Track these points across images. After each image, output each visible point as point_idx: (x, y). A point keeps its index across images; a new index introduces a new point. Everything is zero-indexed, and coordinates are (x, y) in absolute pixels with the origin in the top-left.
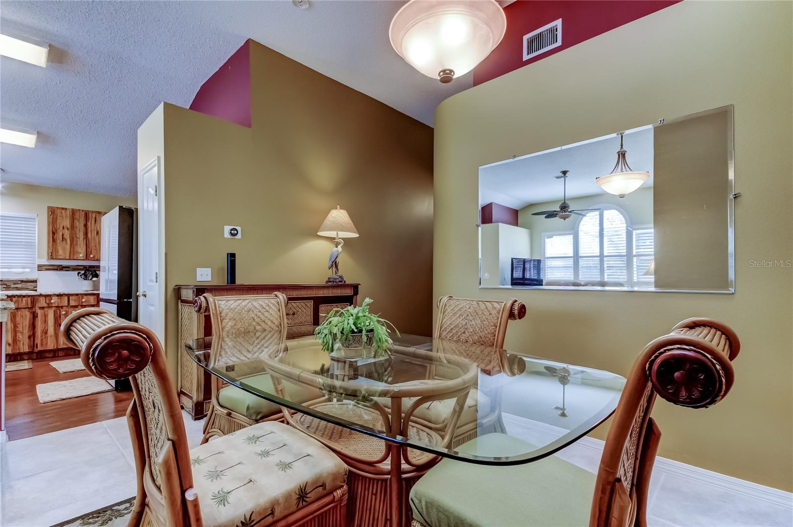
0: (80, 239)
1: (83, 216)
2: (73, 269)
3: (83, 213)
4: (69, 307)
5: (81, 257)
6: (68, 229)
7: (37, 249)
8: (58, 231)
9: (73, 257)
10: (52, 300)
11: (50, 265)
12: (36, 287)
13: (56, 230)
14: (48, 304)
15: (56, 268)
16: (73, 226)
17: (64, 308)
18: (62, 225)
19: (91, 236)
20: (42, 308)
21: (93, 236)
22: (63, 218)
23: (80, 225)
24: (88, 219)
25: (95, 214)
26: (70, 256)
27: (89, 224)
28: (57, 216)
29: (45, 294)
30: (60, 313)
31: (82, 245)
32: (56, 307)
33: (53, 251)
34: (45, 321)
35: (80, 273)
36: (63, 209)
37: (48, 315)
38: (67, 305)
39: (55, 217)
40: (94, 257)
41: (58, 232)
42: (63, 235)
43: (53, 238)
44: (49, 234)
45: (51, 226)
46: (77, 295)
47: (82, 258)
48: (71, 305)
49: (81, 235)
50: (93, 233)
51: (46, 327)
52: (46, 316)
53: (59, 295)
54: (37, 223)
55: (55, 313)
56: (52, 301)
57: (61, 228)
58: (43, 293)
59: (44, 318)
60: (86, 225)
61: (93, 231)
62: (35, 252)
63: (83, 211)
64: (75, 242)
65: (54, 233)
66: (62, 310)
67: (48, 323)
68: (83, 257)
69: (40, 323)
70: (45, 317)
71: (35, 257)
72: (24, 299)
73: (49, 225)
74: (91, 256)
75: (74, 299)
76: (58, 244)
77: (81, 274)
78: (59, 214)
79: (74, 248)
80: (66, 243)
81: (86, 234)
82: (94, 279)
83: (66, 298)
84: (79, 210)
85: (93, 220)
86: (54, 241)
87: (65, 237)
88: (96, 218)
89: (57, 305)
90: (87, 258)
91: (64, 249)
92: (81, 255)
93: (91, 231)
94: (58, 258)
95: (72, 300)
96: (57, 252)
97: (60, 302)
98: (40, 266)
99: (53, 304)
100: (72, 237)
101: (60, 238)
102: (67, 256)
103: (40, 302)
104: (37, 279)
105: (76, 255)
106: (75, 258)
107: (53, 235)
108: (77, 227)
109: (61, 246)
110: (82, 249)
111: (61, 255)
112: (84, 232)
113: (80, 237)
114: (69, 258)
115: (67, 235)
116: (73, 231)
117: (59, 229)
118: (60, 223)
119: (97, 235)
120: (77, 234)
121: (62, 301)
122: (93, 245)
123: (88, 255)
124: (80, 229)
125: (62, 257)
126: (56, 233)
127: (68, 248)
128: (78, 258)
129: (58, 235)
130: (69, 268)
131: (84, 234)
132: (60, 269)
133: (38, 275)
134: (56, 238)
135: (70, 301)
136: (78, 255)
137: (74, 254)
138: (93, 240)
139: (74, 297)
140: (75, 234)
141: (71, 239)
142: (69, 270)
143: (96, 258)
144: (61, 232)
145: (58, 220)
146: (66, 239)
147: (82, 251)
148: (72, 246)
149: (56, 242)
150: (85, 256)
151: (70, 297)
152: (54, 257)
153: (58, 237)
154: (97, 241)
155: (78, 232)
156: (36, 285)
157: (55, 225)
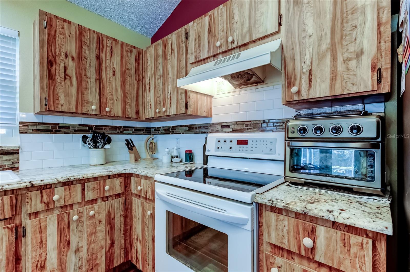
0: (91, 80)
1: (95, 40)
2: (75, 131)
3: (95, 36)
4: (83, 202)
5: (93, 110)
6: (73, 59)
7: (18, 95)
8: (57, 59)
9: (82, 110)
10: (53, 195)
11: (41, 124)
12: (18, 163)
13: (55, 58)
14: (47, 204)
16: (80, 57)
17: (76, 207)
18: (63, 50)
19: (106, 78)
20: (36, 214)
21: (108, 76)
22: (65, 38)
23: (90, 55)
24: (101, 47)
25: (110, 41)
26: (77, 108)
27: (103, 56)
28: (56, 31)
29: (42, 183)
30: (68, 218)
31: (94, 90)
32: (62, 207)
33: (49, 96)
34: (41, 241)
36: (65, 21)
37: (46, 227)
38: (79, 200)
39: (52, 33)
40: (110, 112)
41: (58, 61)
42: (65, 69)
43: (49, 71)
44: (41, 63)
45: (45, 49)
46: (96, 179)
47: (94, 113)
48: (87, 199)
49: (92, 73)
50: (108, 72)
51: (44, 254)
52: (41, 230)
53: (68, 184)
54: (18, 49)
55: (60, 219)
56: (56, 197)
57: (63, 55)
58: (37, 182)
59: (38, 235)
60: (98, 58)
61: (108, 69)
62: (14, 99)
63: (94, 32)
64: (84, 83)
65: (51, 63)
66: (71, 211)
67: (46, 244)
68: (96, 110)
69: (30, 247)
70: (41, 232)
71: (15, 109)
73: (42, 47)
74: (107, 109)
75: (92, 186)
76: (58, 85)
77: (90, 139)
78: (59, 29)
79: (83, 93)
80: (71, 84)
81: (99, 72)
82: (106, 147)
83: (79, 187)
84: (89, 30)
85: (109, 49)
86: (51, 77)
87: (69, 72)
88: (112, 47)
89: (62, 203)
90: (101, 114)
91: (68, 95)
92: (94, 107)
93: (106, 68)
94: (57, 112)
95: (88, 191)
96: (58, 99)
97: (69, 196)
98: (23, 124)
99: (56, 203)
100: (80, 74)
101: (60, 73)
102: (73, 108)
103: (30, 203)
104: (19, 148)
105: (86, 108)
106: (84, 112)
107: (49, 66)
108: (87, 58)
109: (63, 88)
110: (95, 97)
111: (62, 105)
112: (97, 69)
113: (91, 76)
114: (76, 111)
115: (72, 70)
116: (81, 64)
117: (59, 57)
118: (61, 46)
119: (114, 77)
120: (87, 71)
121: (72, 194)
122: (108, 92)
123: (101, 108)
124: (90, 63)
125: (64, 109)
126: (54, 62)
127: (74, 94)
128: (88, 113)
129: (57, 68)
130: (70, 129)
131: (96, 72)
132: (55, 131)
133: (21, 142)
134: (54, 73)
135: (86, 193)
136: (88, 108)
137: (83, 105)
138: (108, 83)
139: (91, 184)
140: (83, 69)
141: (78, 77)
142: (70, 132)
143: (112, 114)
144: (62, 63)
145: (57, 39)
146: (70, 77)
147: (94, 101)
148: (80, 90)
149: (54, 79)
150: (99, 110)
151: (86, 184)
152: (50, 110)
153: (57, 71)
154: (114, 86)
155: (88, 68)
156: (18, 159)
157: (53, 48)
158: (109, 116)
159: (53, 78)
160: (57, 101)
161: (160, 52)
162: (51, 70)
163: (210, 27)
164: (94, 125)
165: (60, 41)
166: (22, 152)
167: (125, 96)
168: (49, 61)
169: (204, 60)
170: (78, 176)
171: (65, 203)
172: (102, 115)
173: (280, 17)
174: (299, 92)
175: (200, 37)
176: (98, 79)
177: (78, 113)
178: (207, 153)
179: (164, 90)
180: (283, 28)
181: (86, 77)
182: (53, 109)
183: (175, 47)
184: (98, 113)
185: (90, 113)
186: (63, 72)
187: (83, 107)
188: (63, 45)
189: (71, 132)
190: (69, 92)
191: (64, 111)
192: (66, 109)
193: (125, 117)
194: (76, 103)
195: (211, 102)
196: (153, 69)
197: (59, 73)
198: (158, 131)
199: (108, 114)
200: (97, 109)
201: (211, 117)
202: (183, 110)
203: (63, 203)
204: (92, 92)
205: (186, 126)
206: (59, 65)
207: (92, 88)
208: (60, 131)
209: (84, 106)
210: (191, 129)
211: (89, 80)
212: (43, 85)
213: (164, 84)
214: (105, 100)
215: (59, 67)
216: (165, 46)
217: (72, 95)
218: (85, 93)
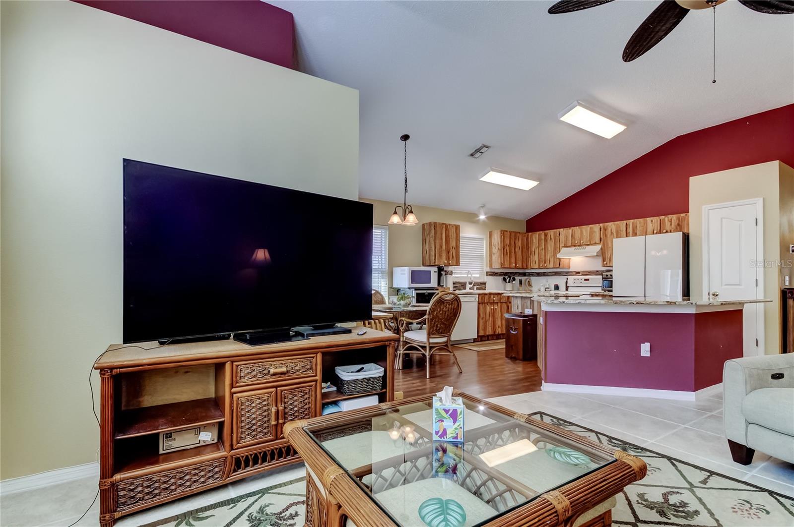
3: (514, 234)
6: (509, 245)
8: (505, 247)
11: (492, 272)
15: (492, 274)
22: (507, 238)
23: (513, 243)
26: (509, 266)
36: (506, 231)
42: (507, 250)
43: (503, 252)
44: (501, 249)
45: (502, 245)
47: (514, 267)
49: (513, 251)
60: (515, 243)
62: (484, 262)
71: (485, 267)
73: (501, 243)
74: (517, 264)
76: (504, 257)
80: (508, 256)
82: (514, 282)
90: (516, 268)
91: (507, 261)
98: (487, 273)
104: (486, 282)
123: (515, 264)
161: (543, 237)
163: (572, 234)
164: (510, 272)
167: (523, 258)
169: (569, 247)
173: (601, 239)
174: (607, 264)
175: (567, 237)
178: (568, 285)
179: (545, 256)
180: (602, 242)
183: (552, 237)
193: (523, 268)
195: (570, 261)
196: (537, 244)
198: (532, 274)
201: (570, 268)
202: (558, 266)
205: (553, 272)
210: (557, 274)
213: (545, 253)
216: (546, 235)
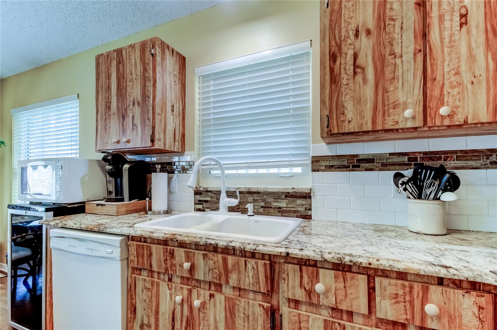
0: (405, 58)
2: (383, 165)
4: (372, 318)
5: (407, 119)
6: (368, 33)
8: (343, 46)
9: (383, 123)
10: (317, 280)
11: (329, 157)
12: (310, 210)
13: (339, 47)
14: (309, 294)
17: (358, 321)
18: (353, 26)
19: (442, 39)
20: (297, 303)
21: (447, 34)
26: (374, 122)
29: (300, 255)
31: (410, 76)
32: (332, 309)
33: (331, 111)
35: (403, 176)
38: (364, 309)
39: (337, 7)
40: (451, 116)
41: (344, 48)
42: (355, 56)
43: (332, 70)
47: (410, 125)
48: (380, 314)
50: (447, 24)
53: (342, 267)
56: (319, 287)
57: (352, 34)
58: (294, 251)
61: (447, 17)
64: (388, 70)
65: (333, 58)
66: (349, 326)
68: (414, 118)
72: (251, 262)
73: (323, 38)
74: (444, 111)
75: (391, 290)
77: (405, 179)
79: (386, 91)
80: (365, 80)
82: (447, 197)
83: (362, 281)
86: (334, 79)
87: (361, 61)
89: (331, 301)
90: (427, 124)
92: (408, 113)
93: (441, 17)
94: (343, 134)
95: (383, 297)
96: (343, 114)
97: (344, 293)
98: (316, 159)
99: (321, 297)
100: (381, 55)
101: (347, 68)
102: (367, 123)
103: (286, 280)
104: (311, 190)
105: (392, 118)
106: (388, 127)
107: (332, 63)
108: (395, 17)
109: (351, 92)
110: (412, 92)
111: (349, 122)
112: (417, 29)
113: (405, 50)
114: (373, 128)
115: (366, 54)
116: (384, 34)
117: (346, 41)
118: (349, 20)
119: (465, 28)
120: (394, 43)
121: (349, 292)
122: (446, 69)
123: (428, 111)
124: (402, 23)
125: (352, 127)
126: (338, 54)
127: (369, 97)
128: (397, 127)
129: (343, 61)
130: (374, 162)
131: (415, 37)
132: (353, 166)
133: (313, 183)
134: (338, 72)
135: (378, 299)
136: (396, 118)
137: (386, 114)
138: (446, 50)
139: (389, 284)
140: (388, 44)
141: (378, 63)
142: (374, 168)
143: (459, 119)
144: (350, 49)
145: (343, 14)
146: (363, 69)
147: (409, 100)
148: (380, 86)
149: (338, 82)
150: (421, 116)
151: (377, 279)
152: (333, 132)
153: (342, 66)
154: (464, 50)
155: (396, 36)
156: (310, 205)
157: (337, 32)
158: (449, 127)
159: (337, 80)
160: (342, 116)
162: (334, 68)
164: (420, 153)
165: (347, 13)
166: (314, 196)
168: (331, 55)
170: (360, 257)
171: (336, 303)
172: (430, 127)
176: (420, 51)
177: (378, 131)
181: (393, 56)
182: (336, 132)
184: (419, 123)
185: (401, 127)
186: (351, 65)
187: (386, 118)
188: (351, 18)
189: (377, 167)
190: (360, 97)
191: (352, 130)
192: (356, 127)
194: (372, 113)
197: (345, 69)
199: (447, 122)
200: (417, 116)
203: (334, 302)
204: (405, 84)
206: (346, 54)
207: (405, 74)
208: (359, 166)
209: (389, 116)
211: (398, 61)
212: (325, 97)
214: (437, 92)
215: (346, 58)
217: (366, 100)
218: (391, 89)
